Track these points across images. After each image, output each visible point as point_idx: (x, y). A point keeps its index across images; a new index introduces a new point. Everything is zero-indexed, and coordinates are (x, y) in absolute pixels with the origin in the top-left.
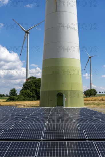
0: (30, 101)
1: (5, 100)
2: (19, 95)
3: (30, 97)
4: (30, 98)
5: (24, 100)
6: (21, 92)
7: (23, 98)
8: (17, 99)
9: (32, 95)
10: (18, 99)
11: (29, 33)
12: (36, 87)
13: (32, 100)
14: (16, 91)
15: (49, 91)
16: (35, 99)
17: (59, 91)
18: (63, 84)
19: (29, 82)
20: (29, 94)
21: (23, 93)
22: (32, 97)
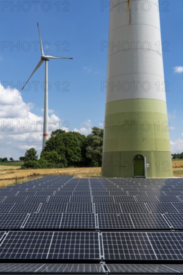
0: (58, 168)
1: (19, 167)
2: (40, 160)
3: (58, 161)
4: (58, 163)
5: (49, 167)
6: (43, 154)
7: (47, 163)
8: (37, 164)
9: (60, 158)
10: (40, 165)
11: (48, 60)
12: (66, 146)
13: (61, 167)
14: (36, 152)
15: (120, 152)
16: (64, 165)
17: (137, 151)
18: (143, 140)
19: (56, 138)
20: (56, 157)
21: (47, 156)
22: (60, 162)
